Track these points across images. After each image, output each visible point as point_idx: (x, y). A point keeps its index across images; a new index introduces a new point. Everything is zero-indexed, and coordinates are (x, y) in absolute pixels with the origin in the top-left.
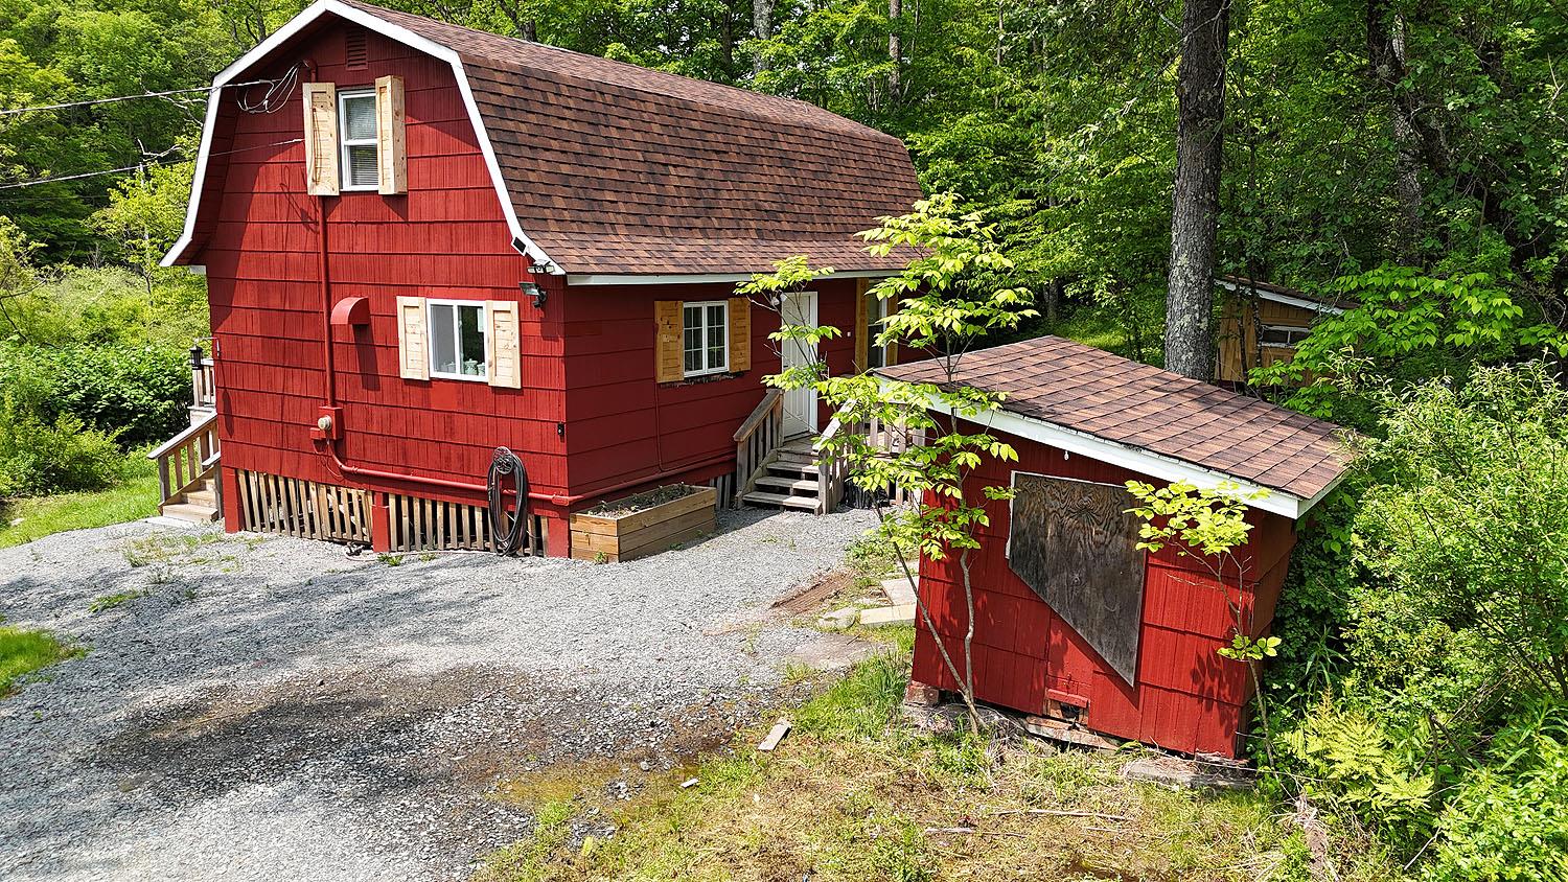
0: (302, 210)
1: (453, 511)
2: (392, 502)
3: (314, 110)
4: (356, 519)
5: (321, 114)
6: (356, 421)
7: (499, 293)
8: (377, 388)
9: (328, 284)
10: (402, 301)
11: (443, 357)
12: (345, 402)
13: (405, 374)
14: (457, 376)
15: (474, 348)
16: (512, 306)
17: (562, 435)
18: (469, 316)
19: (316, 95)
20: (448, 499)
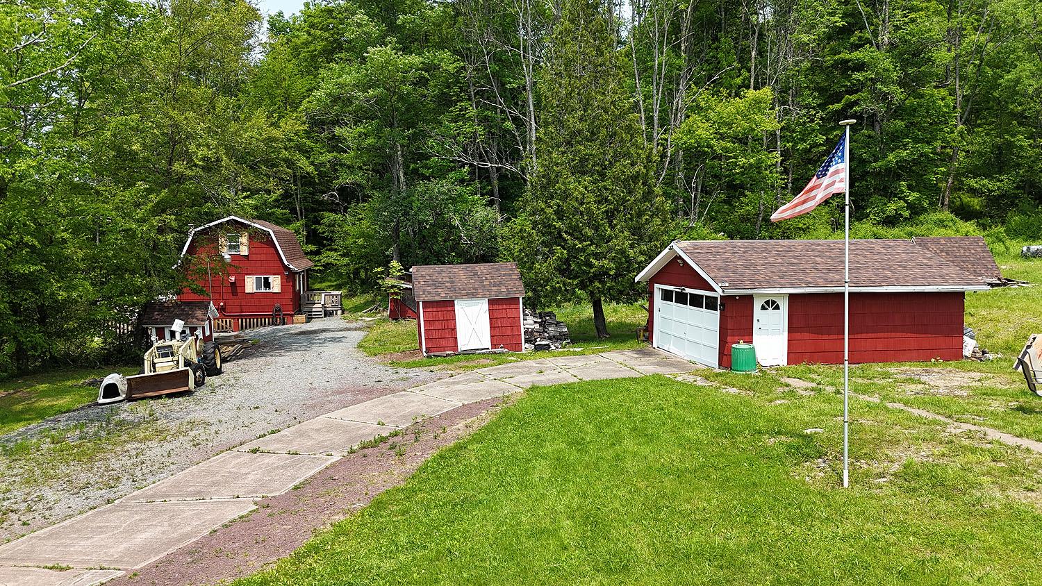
1: (259, 320)
2: (240, 320)
3: (221, 237)
5: (223, 238)
6: (230, 303)
7: (274, 274)
8: (237, 295)
9: (223, 273)
10: (247, 277)
11: (258, 287)
12: (226, 299)
13: (247, 292)
14: (263, 291)
15: (267, 285)
16: (279, 276)
17: (291, 300)
18: (266, 280)
19: (223, 234)
20: (257, 317)
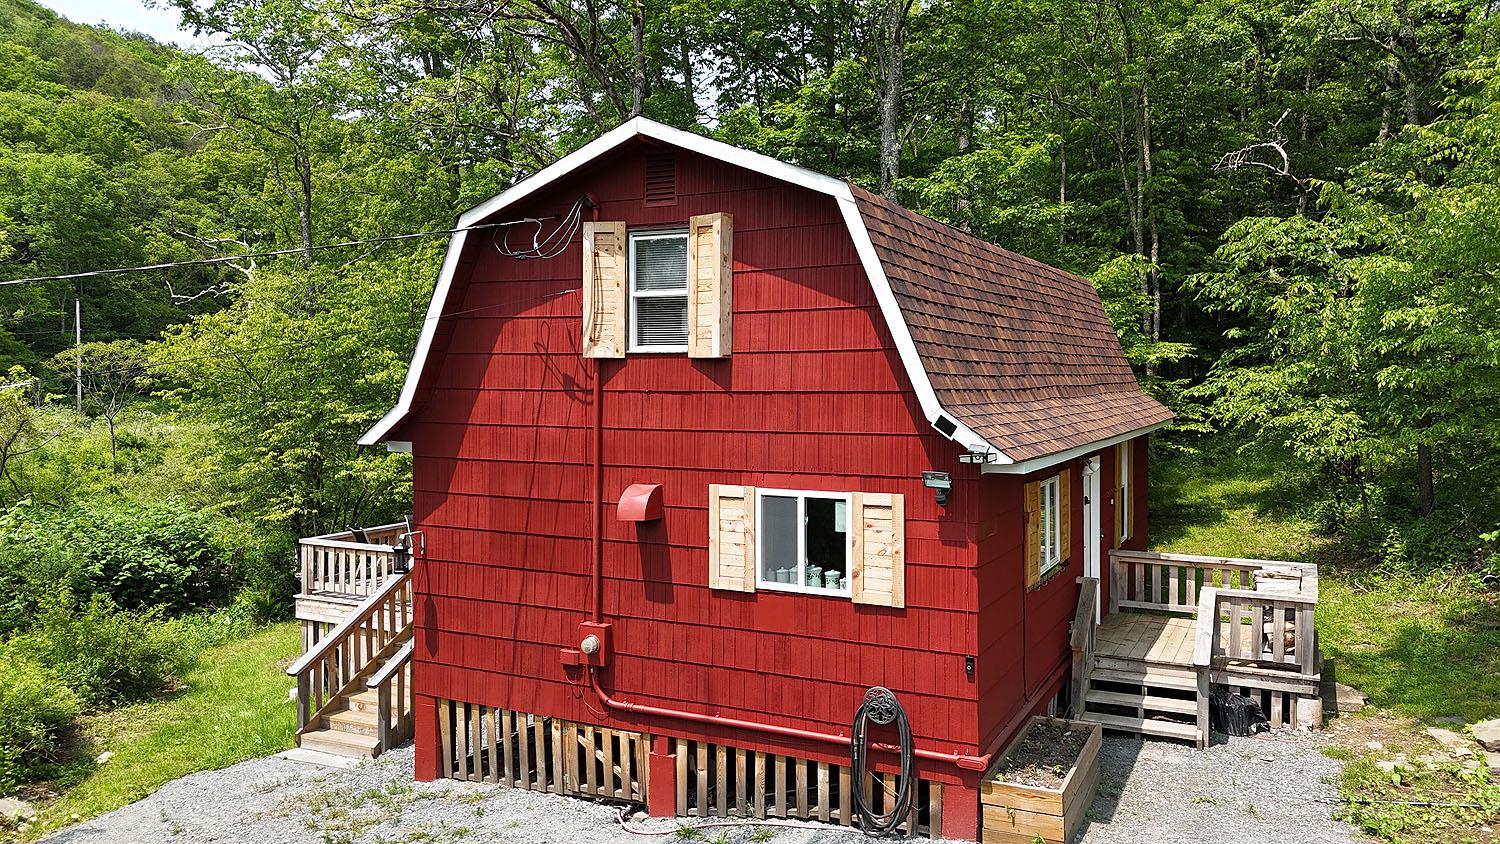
0: (565, 376)
1: (781, 767)
2: (682, 750)
3: (596, 255)
4: (623, 770)
5: (605, 260)
6: (634, 640)
7: (869, 483)
8: (668, 598)
9: (601, 466)
10: (716, 490)
11: (777, 558)
12: (617, 618)
13: (717, 582)
14: (799, 587)
15: (828, 549)
16: (898, 500)
17: (970, 675)
18: (821, 514)
19: (600, 237)
20: (774, 750)
